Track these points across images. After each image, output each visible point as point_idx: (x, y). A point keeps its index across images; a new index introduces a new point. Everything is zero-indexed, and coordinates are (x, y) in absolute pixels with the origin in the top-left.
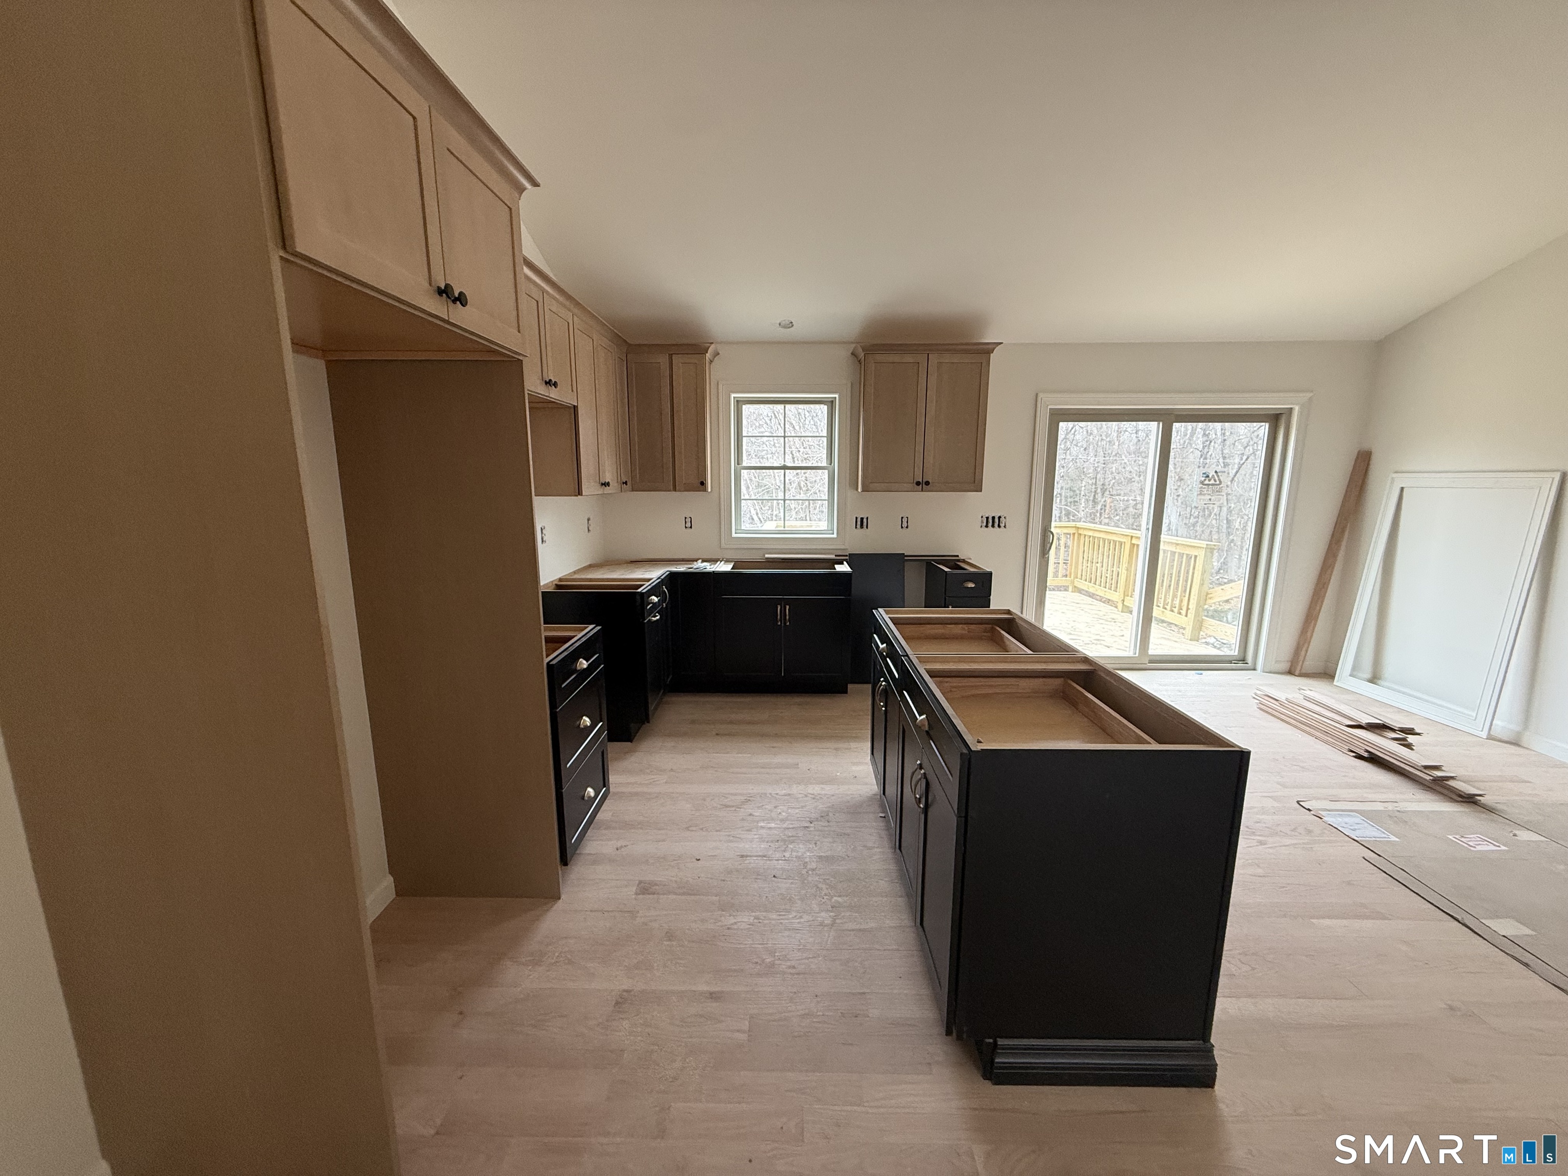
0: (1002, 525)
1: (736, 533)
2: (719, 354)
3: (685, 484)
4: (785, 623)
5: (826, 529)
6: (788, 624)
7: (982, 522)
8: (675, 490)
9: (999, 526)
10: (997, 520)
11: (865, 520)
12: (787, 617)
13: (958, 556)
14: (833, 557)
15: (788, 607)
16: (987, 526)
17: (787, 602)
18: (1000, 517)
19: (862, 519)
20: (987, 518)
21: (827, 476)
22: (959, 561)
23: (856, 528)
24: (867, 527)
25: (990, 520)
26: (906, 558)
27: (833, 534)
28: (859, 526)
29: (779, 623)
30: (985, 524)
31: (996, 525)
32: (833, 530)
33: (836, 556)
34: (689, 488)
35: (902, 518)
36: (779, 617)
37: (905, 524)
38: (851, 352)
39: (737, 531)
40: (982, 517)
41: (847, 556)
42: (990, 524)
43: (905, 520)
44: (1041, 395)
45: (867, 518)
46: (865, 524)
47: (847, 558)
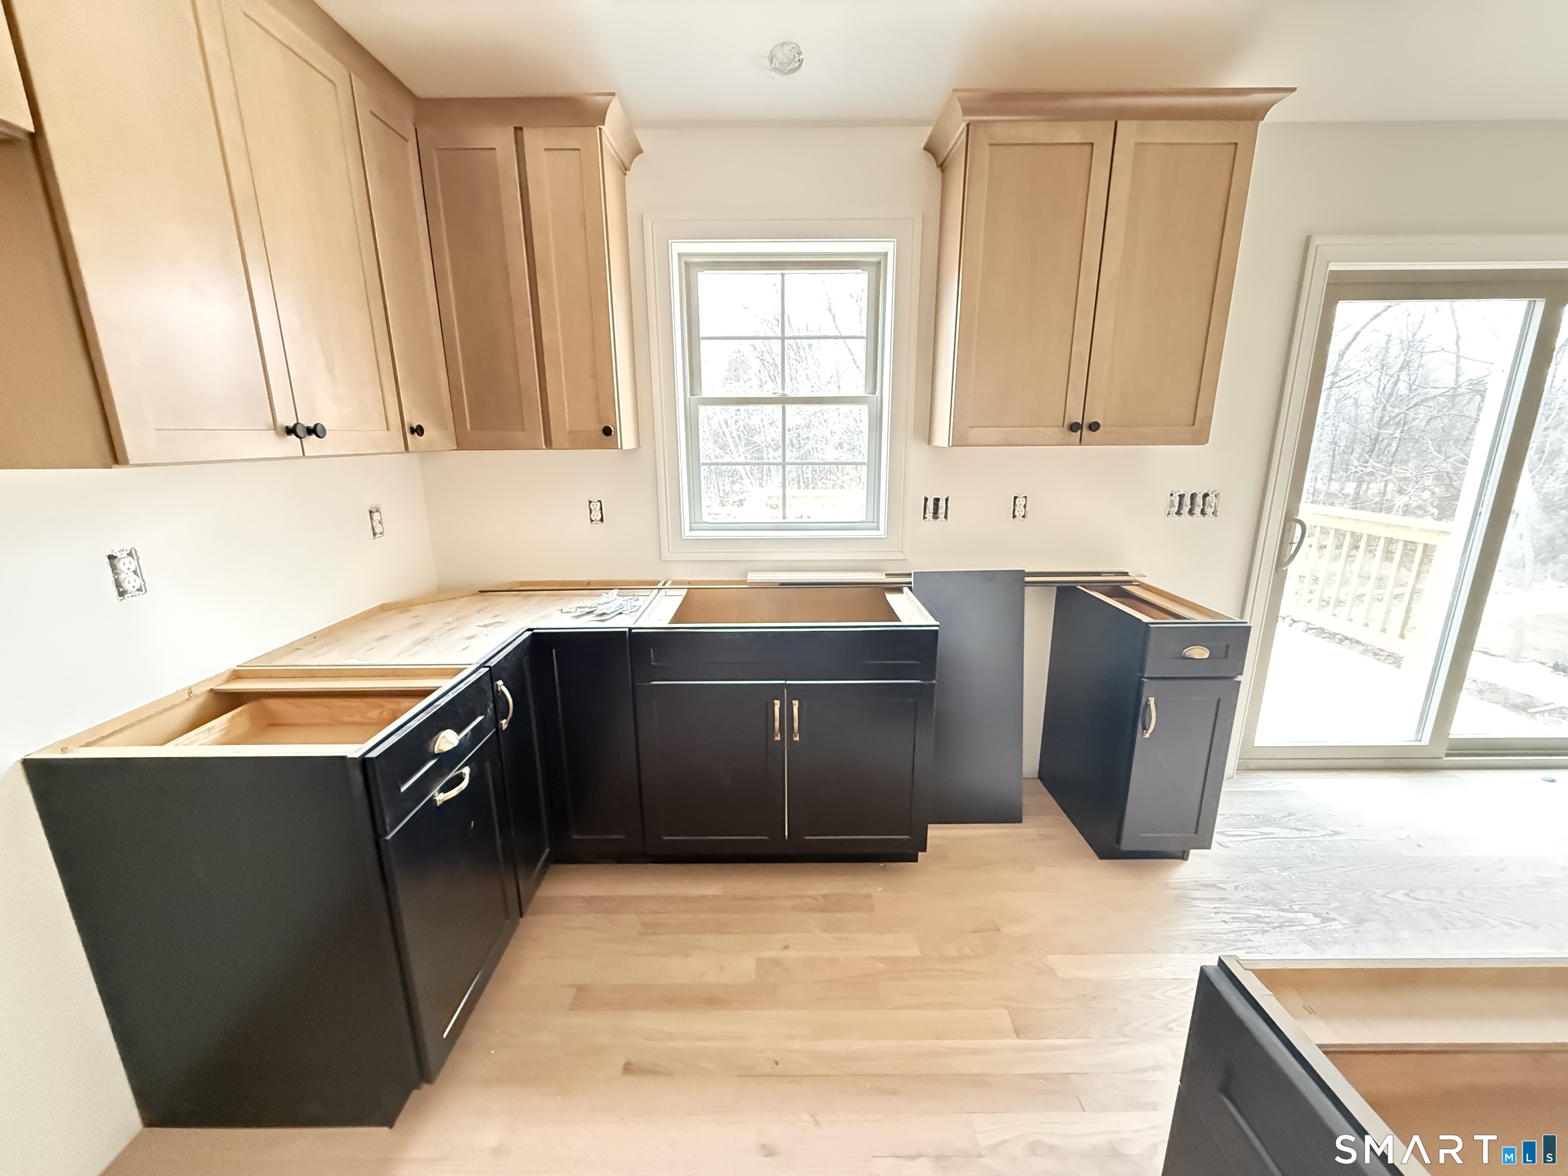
0: (1209, 510)
1: (691, 529)
2: (640, 151)
3: (570, 432)
4: (791, 737)
5: (864, 519)
6: (797, 739)
7: (1172, 505)
8: (549, 444)
9: (1203, 512)
10: (1199, 500)
11: (942, 503)
12: (796, 725)
13: (1126, 574)
14: (880, 577)
15: (796, 703)
16: (1178, 513)
17: (795, 692)
18: (1206, 495)
19: (937, 501)
20: (1181, 497)
21: (865, 417)
22: (1129, 583)
23: (925, 518)
24: (946, 517)
25: (1187, 500)
26: (1027, 579)
27: (878, 529)
28: (929, 515)
29: (778, 738)
30: (1176, 509)
31: (1198, 510)
32: (878, 522)
33: (886, 575)
34: (578, 442)
35: (1016, 498)
36: (777, 724)
37: (1020, 511)
38: (923, 145)
39: (694, 525)
40: (1172, 495)
41: (910, 575)
42: (1186, 510)
43: (1020, 502)
44: (1317, 241)
45: (947, 500)
46: (942, 511)
47: (911, 579)
